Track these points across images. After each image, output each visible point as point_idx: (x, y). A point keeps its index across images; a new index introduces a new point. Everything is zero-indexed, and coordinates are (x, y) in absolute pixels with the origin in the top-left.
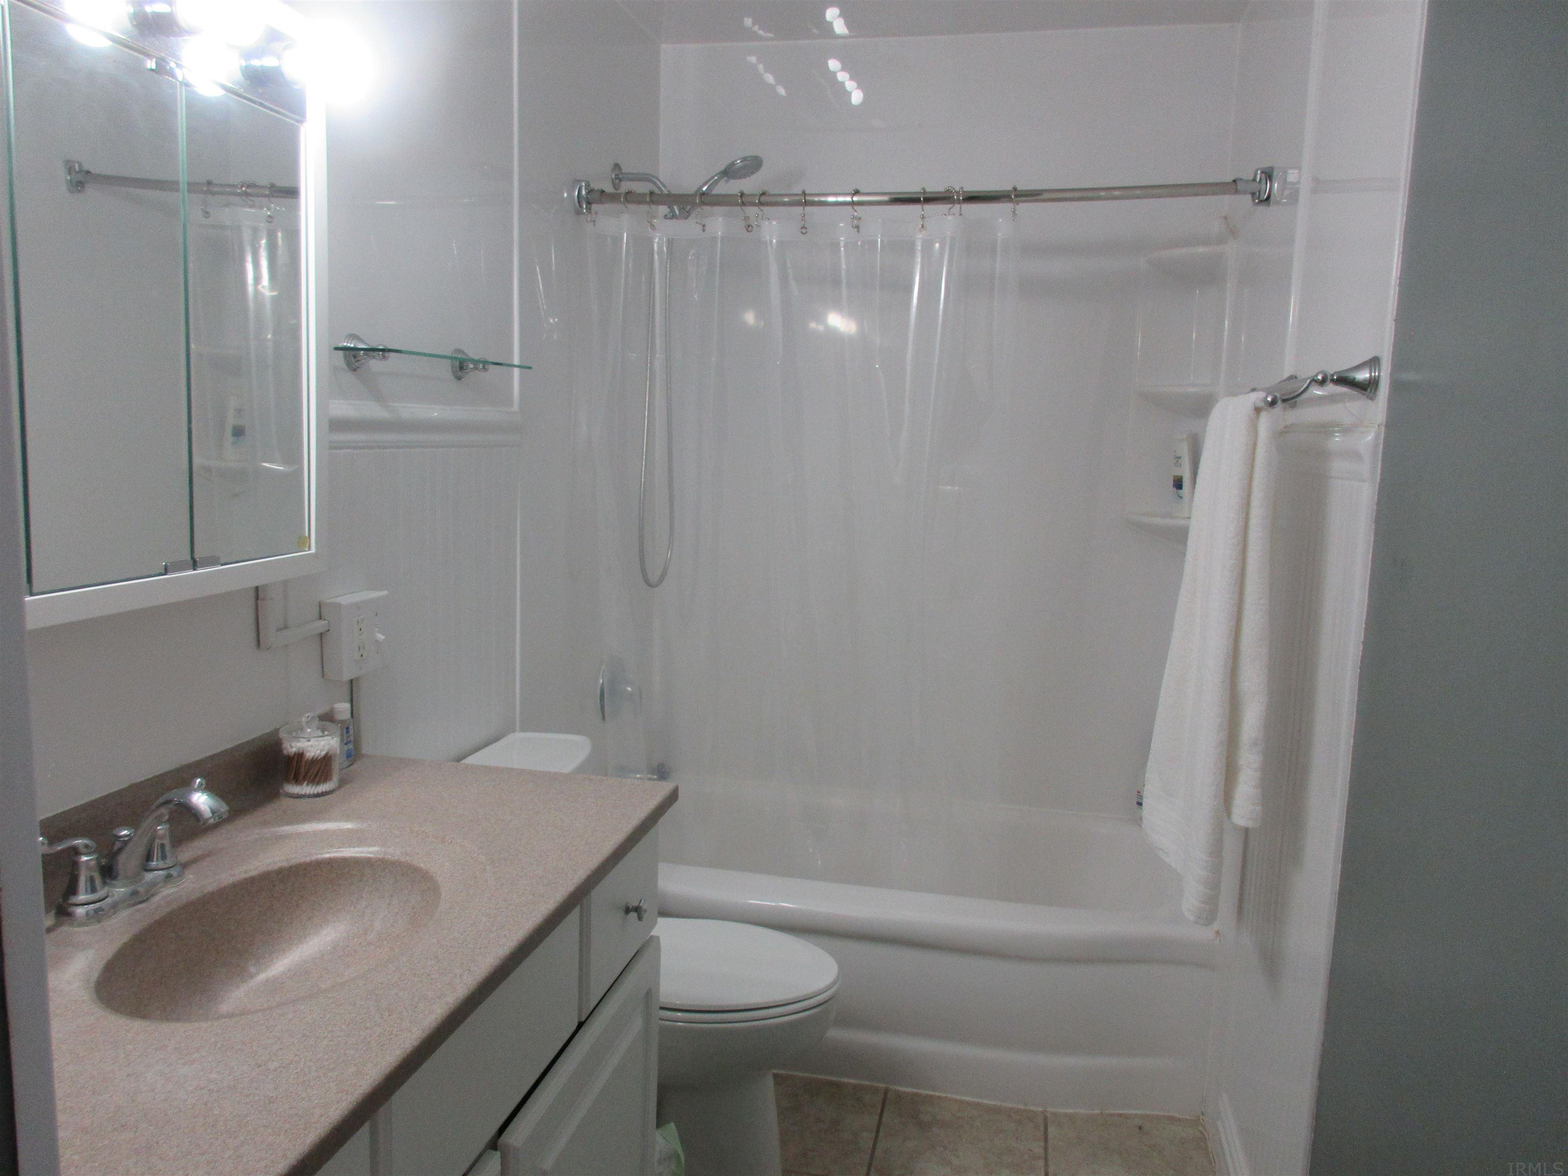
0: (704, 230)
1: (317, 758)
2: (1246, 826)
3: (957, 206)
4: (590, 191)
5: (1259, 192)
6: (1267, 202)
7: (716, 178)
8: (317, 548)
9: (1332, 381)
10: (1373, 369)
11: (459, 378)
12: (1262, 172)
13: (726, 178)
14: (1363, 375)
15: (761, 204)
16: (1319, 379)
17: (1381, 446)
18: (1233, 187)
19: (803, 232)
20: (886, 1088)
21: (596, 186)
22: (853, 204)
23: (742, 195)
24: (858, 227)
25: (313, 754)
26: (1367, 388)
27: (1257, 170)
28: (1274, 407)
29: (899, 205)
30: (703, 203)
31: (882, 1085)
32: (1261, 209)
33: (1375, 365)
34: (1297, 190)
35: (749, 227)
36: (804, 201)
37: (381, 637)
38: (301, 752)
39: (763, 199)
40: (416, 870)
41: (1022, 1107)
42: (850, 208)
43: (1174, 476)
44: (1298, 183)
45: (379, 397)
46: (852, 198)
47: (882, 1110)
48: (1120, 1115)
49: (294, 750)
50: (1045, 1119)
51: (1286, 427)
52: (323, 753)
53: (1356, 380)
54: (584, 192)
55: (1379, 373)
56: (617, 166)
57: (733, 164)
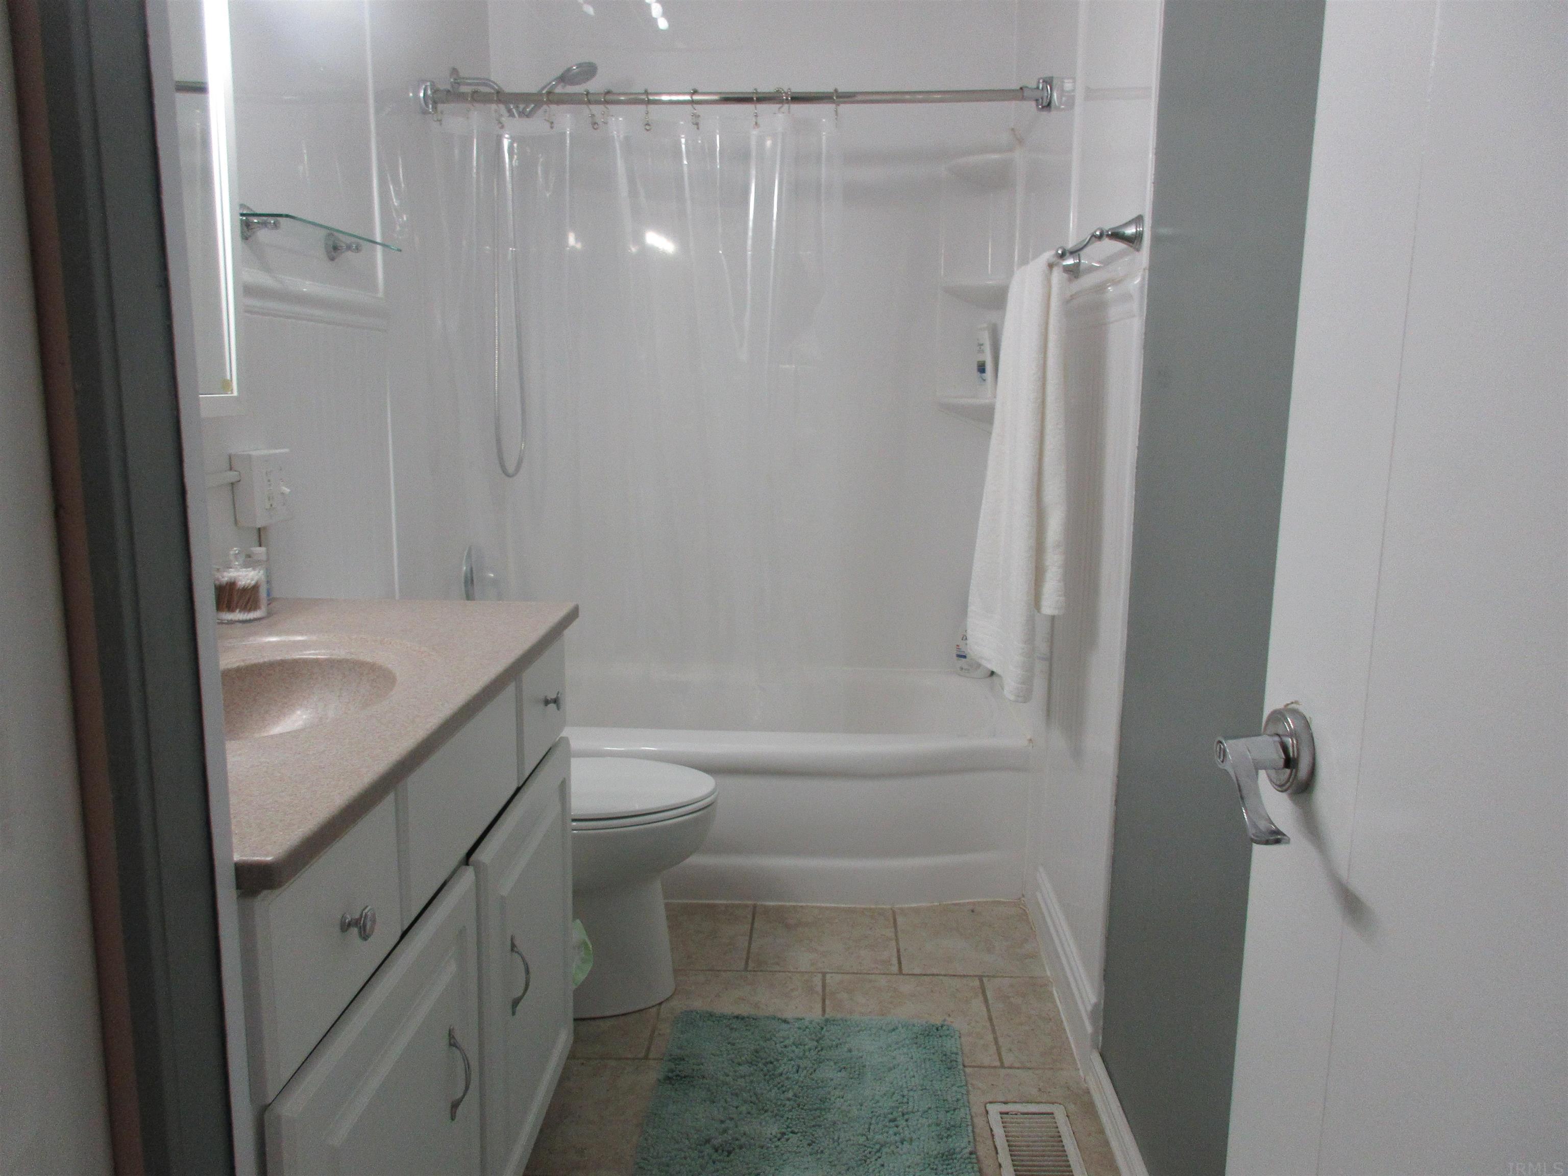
0: (552, 127)
1: (248, 587)
2: (1052, 614)
3: (786, 106)
4: (435, 91)
5: (1042, 99)
6: (1048, 108)
7: (554, 83)
8: (239, 391)
9: (1108, 236)
10: (1138, 225)
11: (332, 259)
12: (1043, 82)
13: (562, 84)
14: (1130, 231)
15: (607, 102)
16: (1097, 235)
17: (1146, 287)
18: (1020, 94)
19: (648, 129)
20: (755, 904)
21: (442, 87)
22: (692, 102)
23: (588, 94)
24: (697, 124)
25: (243, 583)
26: (1134, 241)
27: (1039, 80)
28: (1064, 258)
29: (734, 104)
30: (550, 102)
31: (750, 902)
32: (1045, 113)
33: (1140, 225)
34: (1073, 98)
35: (595, 124)
36: (645, 100)
37: (287, 490)
38: (233, 581)
39: (609, 97)
40: (362, 664)
41: (873, 906)
42: (689, 107)
43: (978, 362)
44: (1073, 91)
45: (266, 268)
46: (691, 97)
47: (753, 919)
48: (955, 905)
49: (226, 579)
50: (894, 913)
51: (1071, 296)
52: (253, 582)
53: (1126, 235)
54: (429, 92)
55: (1143, 229)
56: (454, 71)
57: (569, 70)
